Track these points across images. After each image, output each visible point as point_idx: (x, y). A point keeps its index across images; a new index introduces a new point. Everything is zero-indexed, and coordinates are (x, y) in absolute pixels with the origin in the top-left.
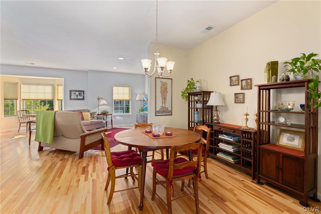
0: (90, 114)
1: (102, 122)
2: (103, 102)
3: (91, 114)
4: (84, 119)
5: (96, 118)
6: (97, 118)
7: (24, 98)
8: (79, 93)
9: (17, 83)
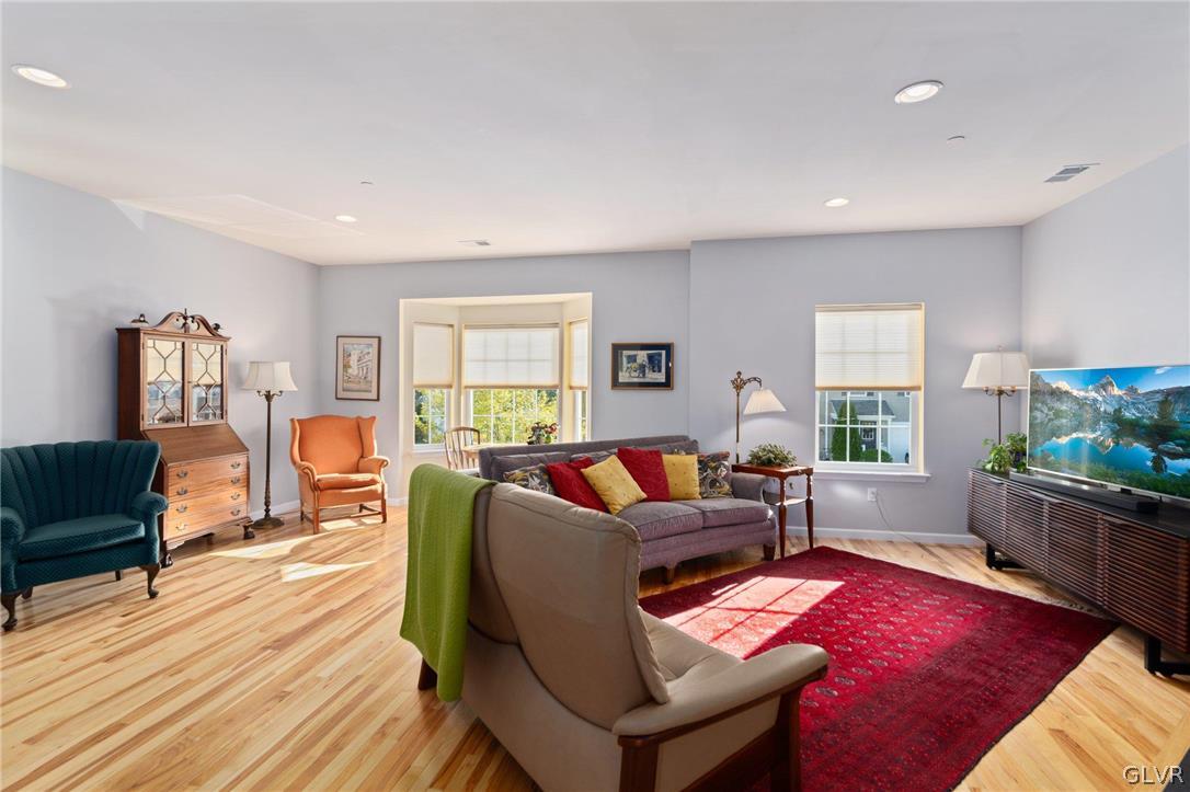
0: (700, 462)
1: (762, 516)
2: (760, 400)
3: (703, 464)
4: (673, 490)
5: (727, 487)
6: (732, 486)
7: (469, 384)
8: (650, 358)
9: (451, 326)
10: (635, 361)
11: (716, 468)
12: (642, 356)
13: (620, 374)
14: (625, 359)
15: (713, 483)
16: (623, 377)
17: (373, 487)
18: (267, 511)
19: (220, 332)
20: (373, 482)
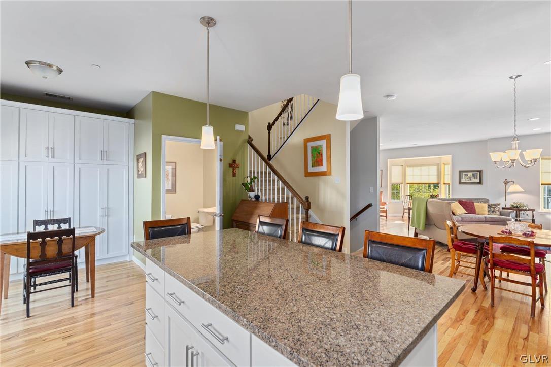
2: (512, 188)
3: (489, 206)
4: (477, 212)
5: (498, 213)
6: (500, 213)
7: (408, 182)
8: (473, 175)
9: (403, 166)
10: (467, 176)
11: (495, 208)
12: (470, 174)
13: (462, 180)
14: (464, 175)
15: (493, 212)
17: (383, 209)
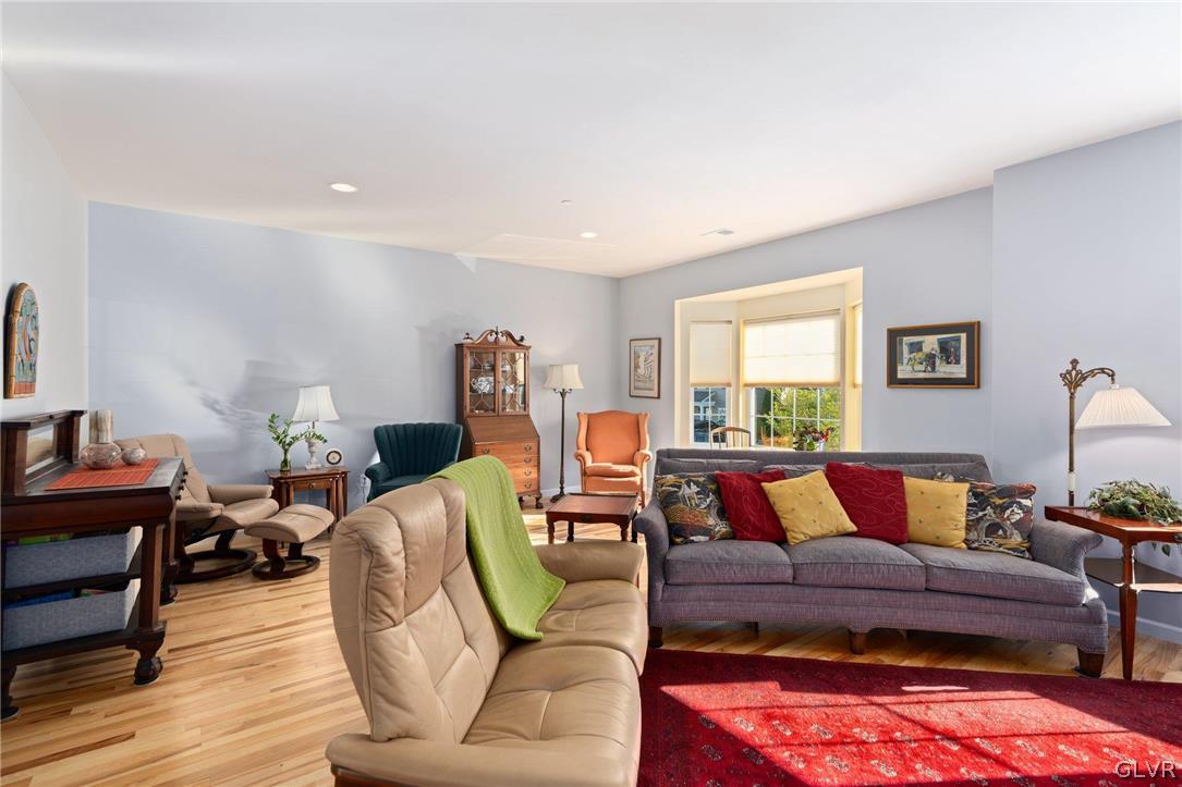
0: (974, 495)
4: (914, 527)
6: (1029, 538)
7: (748, 381)
8: (944, 347)
9: (730, 322)
10: (920, 350)
11: (1003, 508)
12: (931, 343)
13: (899, 368)
14: (906, 349)
15: (993, 529)
16: (903, 372)
17: (632, 479)
18: (562, 488)
19: (524, 343)
20: (632, 474)
